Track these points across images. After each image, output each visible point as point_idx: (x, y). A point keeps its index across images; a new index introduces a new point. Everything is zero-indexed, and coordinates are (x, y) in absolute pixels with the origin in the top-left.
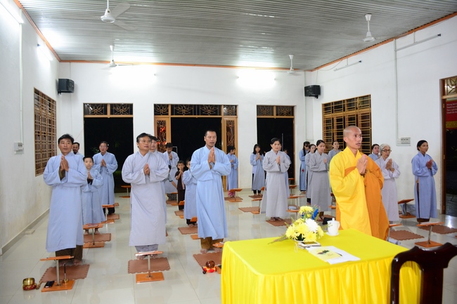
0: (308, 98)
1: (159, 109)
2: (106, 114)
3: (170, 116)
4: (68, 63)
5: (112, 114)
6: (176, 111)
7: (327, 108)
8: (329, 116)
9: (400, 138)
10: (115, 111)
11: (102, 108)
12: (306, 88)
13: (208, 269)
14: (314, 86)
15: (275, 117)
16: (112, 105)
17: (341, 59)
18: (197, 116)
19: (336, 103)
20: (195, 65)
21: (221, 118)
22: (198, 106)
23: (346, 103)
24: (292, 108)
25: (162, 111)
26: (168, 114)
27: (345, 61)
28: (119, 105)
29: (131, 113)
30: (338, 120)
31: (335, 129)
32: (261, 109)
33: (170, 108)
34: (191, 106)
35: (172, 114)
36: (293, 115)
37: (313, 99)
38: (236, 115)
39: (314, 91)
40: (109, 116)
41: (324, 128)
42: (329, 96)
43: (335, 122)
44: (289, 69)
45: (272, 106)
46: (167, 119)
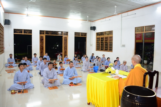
0: (91, 30)
1: (41, 32)
2: (22, 33)
3: (45, 35)
4: (8, 14)
5: (24, 33)
6: (47, 33)
7: (98, 34)
8: (98, 37)
9: (122, 45)
10: (25, 32)
11: (20, 31)
12: (91, 27)
13: (71, 85)
14: (94, 27)
15: (80, 36)
16: (24, 30)
17: (103, 18)
18: (54, 35)
19: (101, 33)
20: (54, 17)
21: (62, 36)
22: (55, 31)
23: (104, 33)
24: (86, 33)
25: (42, 33)
26: (44, 34)
27: (104, 19)
28: (27, 30)
29: (31, 33)
30: (101, 38)
31: (100, 41)
32: (76, 33)
33: (45, 32)
34: (52, 31)
35: (46, 34)
36: (86, 36)
37: (93, 31)
38: (67, 35)
39: (94, 28)
40: (23, 34)
41: (96, 41)
42: (98, 30)
43: (100, 39)
44: (87, 21)
45: (80, 33)
46: (44, 36)
